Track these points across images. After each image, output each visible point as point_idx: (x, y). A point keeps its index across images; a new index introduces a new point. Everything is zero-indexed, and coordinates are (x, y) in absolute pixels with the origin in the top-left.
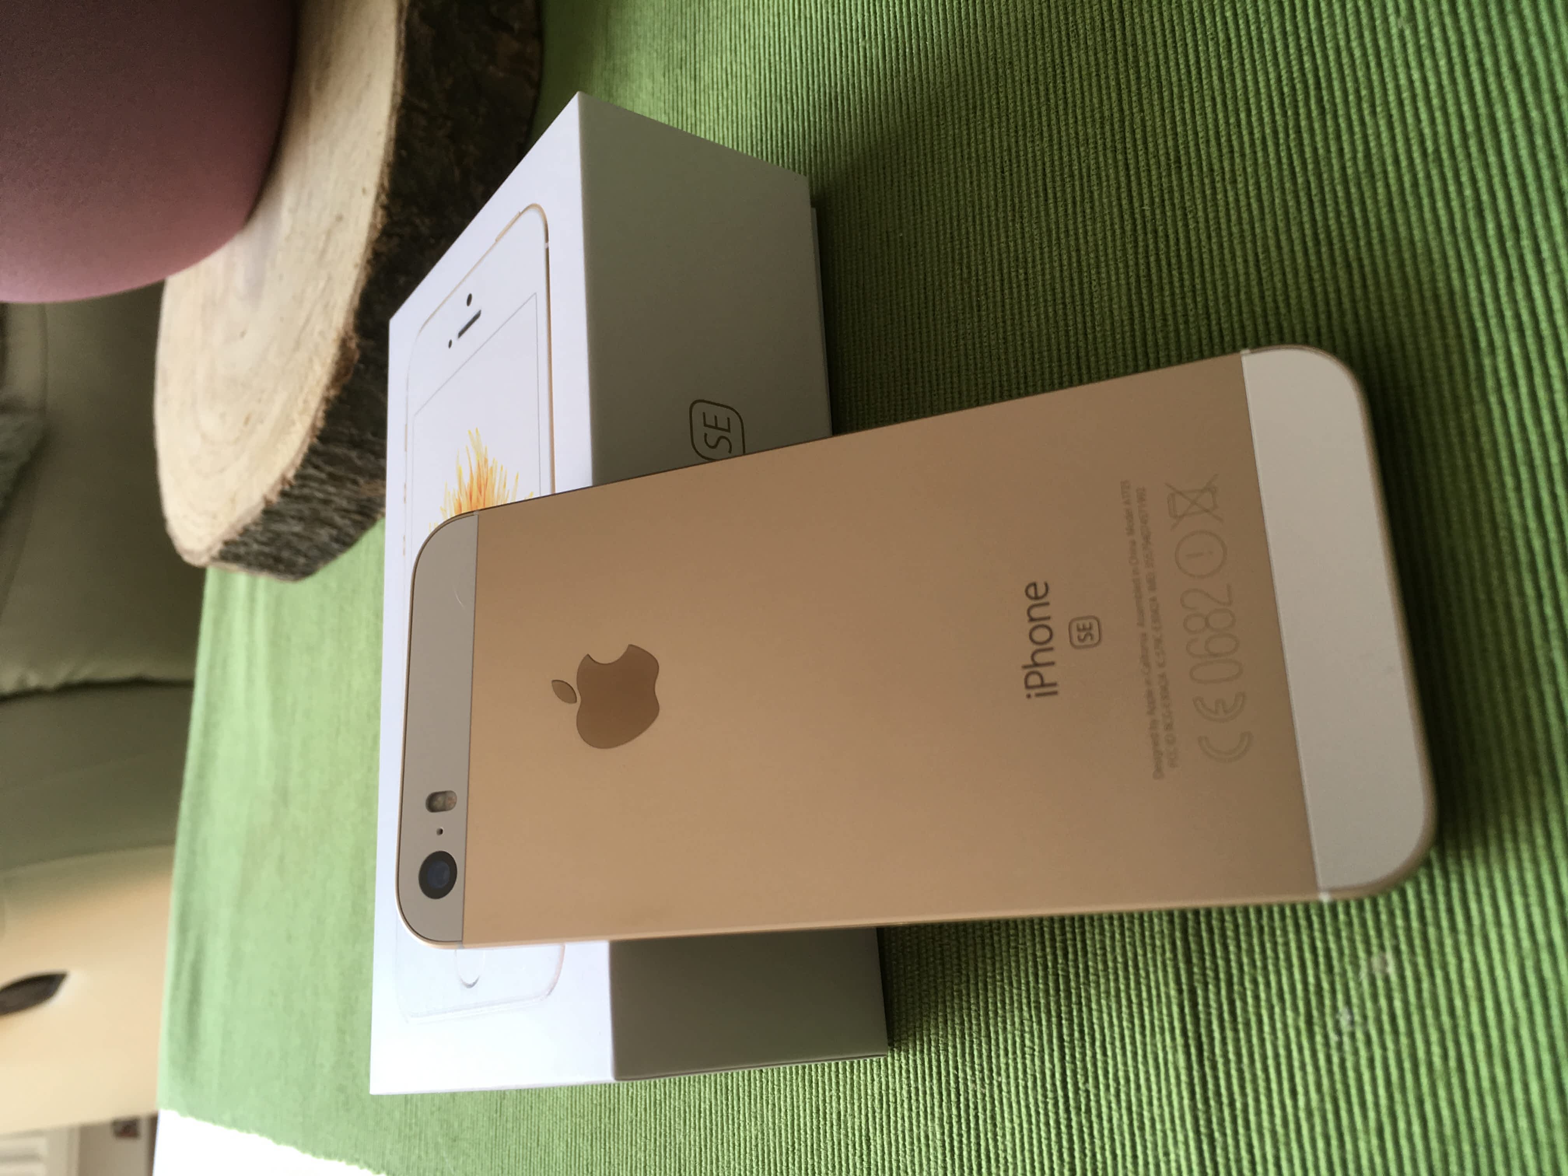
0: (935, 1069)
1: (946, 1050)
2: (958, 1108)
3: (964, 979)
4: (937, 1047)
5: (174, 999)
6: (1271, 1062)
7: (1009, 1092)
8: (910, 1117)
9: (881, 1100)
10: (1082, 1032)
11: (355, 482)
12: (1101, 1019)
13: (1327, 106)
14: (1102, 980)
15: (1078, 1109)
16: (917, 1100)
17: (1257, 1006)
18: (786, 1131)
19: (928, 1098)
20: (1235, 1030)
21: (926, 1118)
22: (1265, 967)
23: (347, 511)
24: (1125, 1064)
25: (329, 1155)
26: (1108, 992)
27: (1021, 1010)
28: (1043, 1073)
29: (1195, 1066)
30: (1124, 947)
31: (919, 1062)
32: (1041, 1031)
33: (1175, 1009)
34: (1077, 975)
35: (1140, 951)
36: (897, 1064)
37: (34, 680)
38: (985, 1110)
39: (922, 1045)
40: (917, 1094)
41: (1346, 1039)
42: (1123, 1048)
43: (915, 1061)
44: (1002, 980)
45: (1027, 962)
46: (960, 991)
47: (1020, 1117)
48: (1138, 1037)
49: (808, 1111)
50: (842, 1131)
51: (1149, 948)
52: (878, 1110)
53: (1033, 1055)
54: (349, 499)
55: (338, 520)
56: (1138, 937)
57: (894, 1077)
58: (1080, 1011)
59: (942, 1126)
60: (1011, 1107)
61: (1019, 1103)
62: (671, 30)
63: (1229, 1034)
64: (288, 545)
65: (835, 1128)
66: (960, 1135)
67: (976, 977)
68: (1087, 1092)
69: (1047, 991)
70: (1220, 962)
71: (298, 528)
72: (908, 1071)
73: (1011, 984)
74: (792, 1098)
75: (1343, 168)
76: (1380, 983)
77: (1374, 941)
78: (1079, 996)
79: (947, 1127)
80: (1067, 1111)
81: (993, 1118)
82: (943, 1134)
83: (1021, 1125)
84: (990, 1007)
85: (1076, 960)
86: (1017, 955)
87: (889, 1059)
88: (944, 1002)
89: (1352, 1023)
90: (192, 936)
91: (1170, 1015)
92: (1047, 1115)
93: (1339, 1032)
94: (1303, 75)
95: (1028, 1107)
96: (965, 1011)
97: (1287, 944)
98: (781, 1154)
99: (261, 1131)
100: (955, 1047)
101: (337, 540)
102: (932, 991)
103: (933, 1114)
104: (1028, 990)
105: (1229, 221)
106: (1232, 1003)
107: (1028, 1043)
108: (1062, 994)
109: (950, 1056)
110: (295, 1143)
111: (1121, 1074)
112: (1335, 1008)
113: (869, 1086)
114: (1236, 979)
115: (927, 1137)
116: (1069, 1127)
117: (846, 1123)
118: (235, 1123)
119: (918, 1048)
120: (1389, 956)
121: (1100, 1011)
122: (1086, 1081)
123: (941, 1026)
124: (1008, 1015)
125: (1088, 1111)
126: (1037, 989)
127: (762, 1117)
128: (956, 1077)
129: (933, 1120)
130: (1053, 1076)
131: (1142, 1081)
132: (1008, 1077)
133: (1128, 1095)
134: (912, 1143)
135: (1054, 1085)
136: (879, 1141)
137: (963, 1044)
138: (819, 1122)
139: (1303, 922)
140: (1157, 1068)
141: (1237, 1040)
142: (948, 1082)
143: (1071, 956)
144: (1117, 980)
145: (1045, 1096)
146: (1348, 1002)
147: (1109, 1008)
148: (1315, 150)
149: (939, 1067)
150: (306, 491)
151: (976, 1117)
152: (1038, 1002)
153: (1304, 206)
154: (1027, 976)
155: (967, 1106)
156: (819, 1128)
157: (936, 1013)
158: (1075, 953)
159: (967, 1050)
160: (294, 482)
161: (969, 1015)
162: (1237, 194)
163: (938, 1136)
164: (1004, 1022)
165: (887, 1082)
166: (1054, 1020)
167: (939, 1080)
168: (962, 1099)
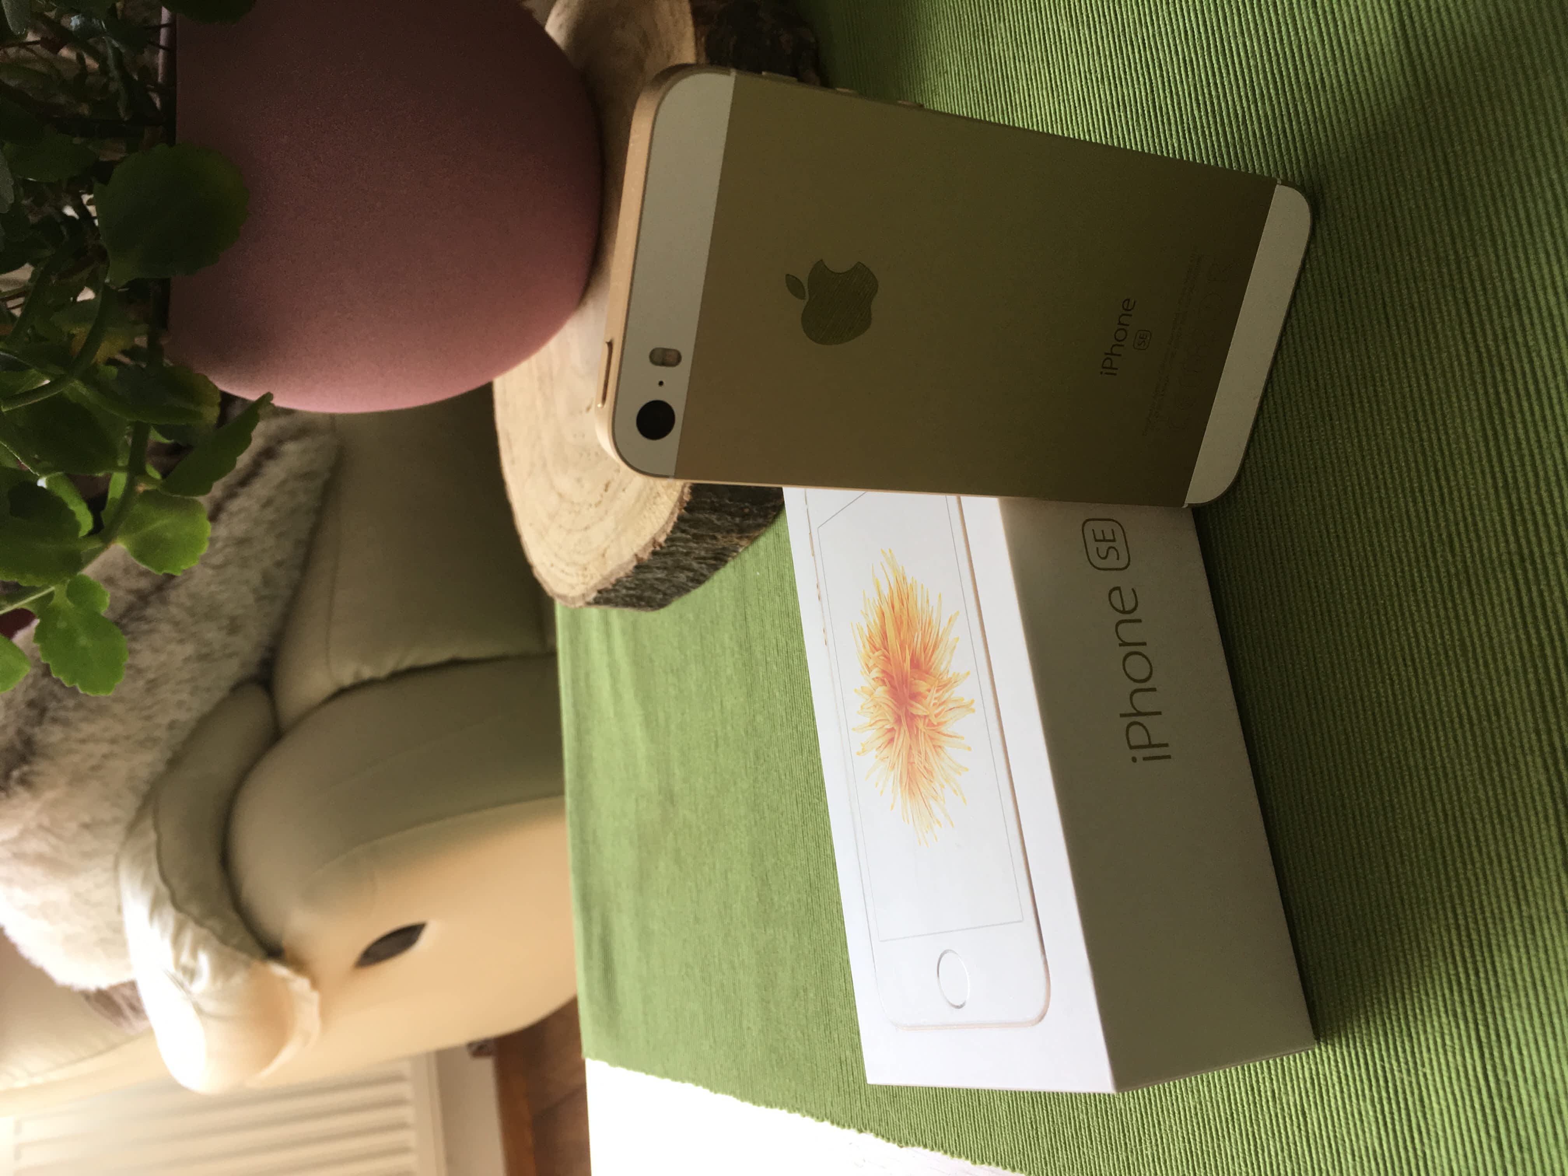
0: (1362, 1061)
1: (1371, 1045)
2: (1388, 1092)
3: (1382, 989)
4: (1362, 1042)
7: (1434, 1081)
8: (1342, 1098)
9: (1312, 1083)
10: (1498, 1036)
11: (715, 538)
12: (1514, 1025)
14: (1513, 995)
15: (1501, 1097)
16: (1348, 1084)
18: (1223, 1103)
19: (1358, 1083)
21: (1358, 1099)
23: (704, 558)
25: (769, 1104)
26: (1519, 1005)
27: (1439, 1017)
28: (1465, 1067)
30: (1531, 970)
31: (1345, 1053)
32: (1460, 1034)
34: (1490, 990)
35: (1546, 974)
36: (1324, 1055)
38: (1413, 1093)
39: (1347, 1040)
40: (1347, 1080)
43: (1342, 1053)
44: (1418, 992)
46: (1379, 999)
47: (1447, 1101)
48: (1551, 1042)
49: (1243, 1089)
50: (1278, 1106)
52: (1310, 1091)
53: (1454, 1053)
54: (707, 550)
55: (695, 565)
56: (1543, 962)
57: (1323, 1065)
58: (1495, 1019)
59: (1374, 1106)
60: (1437, 1093)
61: (1444, 1090)
65: (1271, 1104)
66: (1392, 1113)
67: (1393, 987)
68: (1508, 1083)
69: (1462, 1002)
71: (660, 575)
72: (1336, 1061)
73: (1427, 994)
74: (1226, 1077)
78: (1493, 1008)
79: (1378, 1107)
80: (1490, 1097)
81: (1422, 1100)
82: (1375, 1112)
83: (1448, 1106)
84: (1410, 1012)
85: (1486, 978)
87: (1317, 1051)
88: (1365, 1007)
95: (1453, 1093)
96: (1386, 1015)
98: (1221, 1122)
99: (696, 1081)
100: (1379, 1043)
102: (1352, 997)
103: (1364, 1095)
104: (1444, 1001)
107: (1448, 1043)
108: (1477, 1005)
109: (1376, 1050)
110: (733, 1093)
111: (1537, 1070)
113: (1300, 1072)
115: (1360, 1114)
116: (1493, 1109)
117: (1281, 1100)
118: (665, 1074)
119: (1344, 1042)
121: (1514, 1020)
122: (1506, 1074)
123: (1363, 1026)
124: (1427, 1020)
125: (1510, 1097)
126: (1452, 1000)
127: (1198, 1091)
128: (1383, 1067)
129: (1365, 1100)
130: (1475, 1069)
132: (1432, 1068)
134: (1347, 1118)
135: (1476, 1077)
136: (1314, 1115)
137: (1386, 1041)
138: (1254, 1098)
142: (1376, 1071)
143: (1482, 975)
144: (1527, 995)
145: (1469, 1086)
147: (1522, 1018)
149: (1365, 1059)
151: (1406, 1100)
156: (1255, 1103)
158: (1486, 972)
163: (1371, 1113)
164: (1424, 1025)
165: (1317, 1069)
166: (1472, 1026)
167: (1367, 1069)
168: (1390, 1085)
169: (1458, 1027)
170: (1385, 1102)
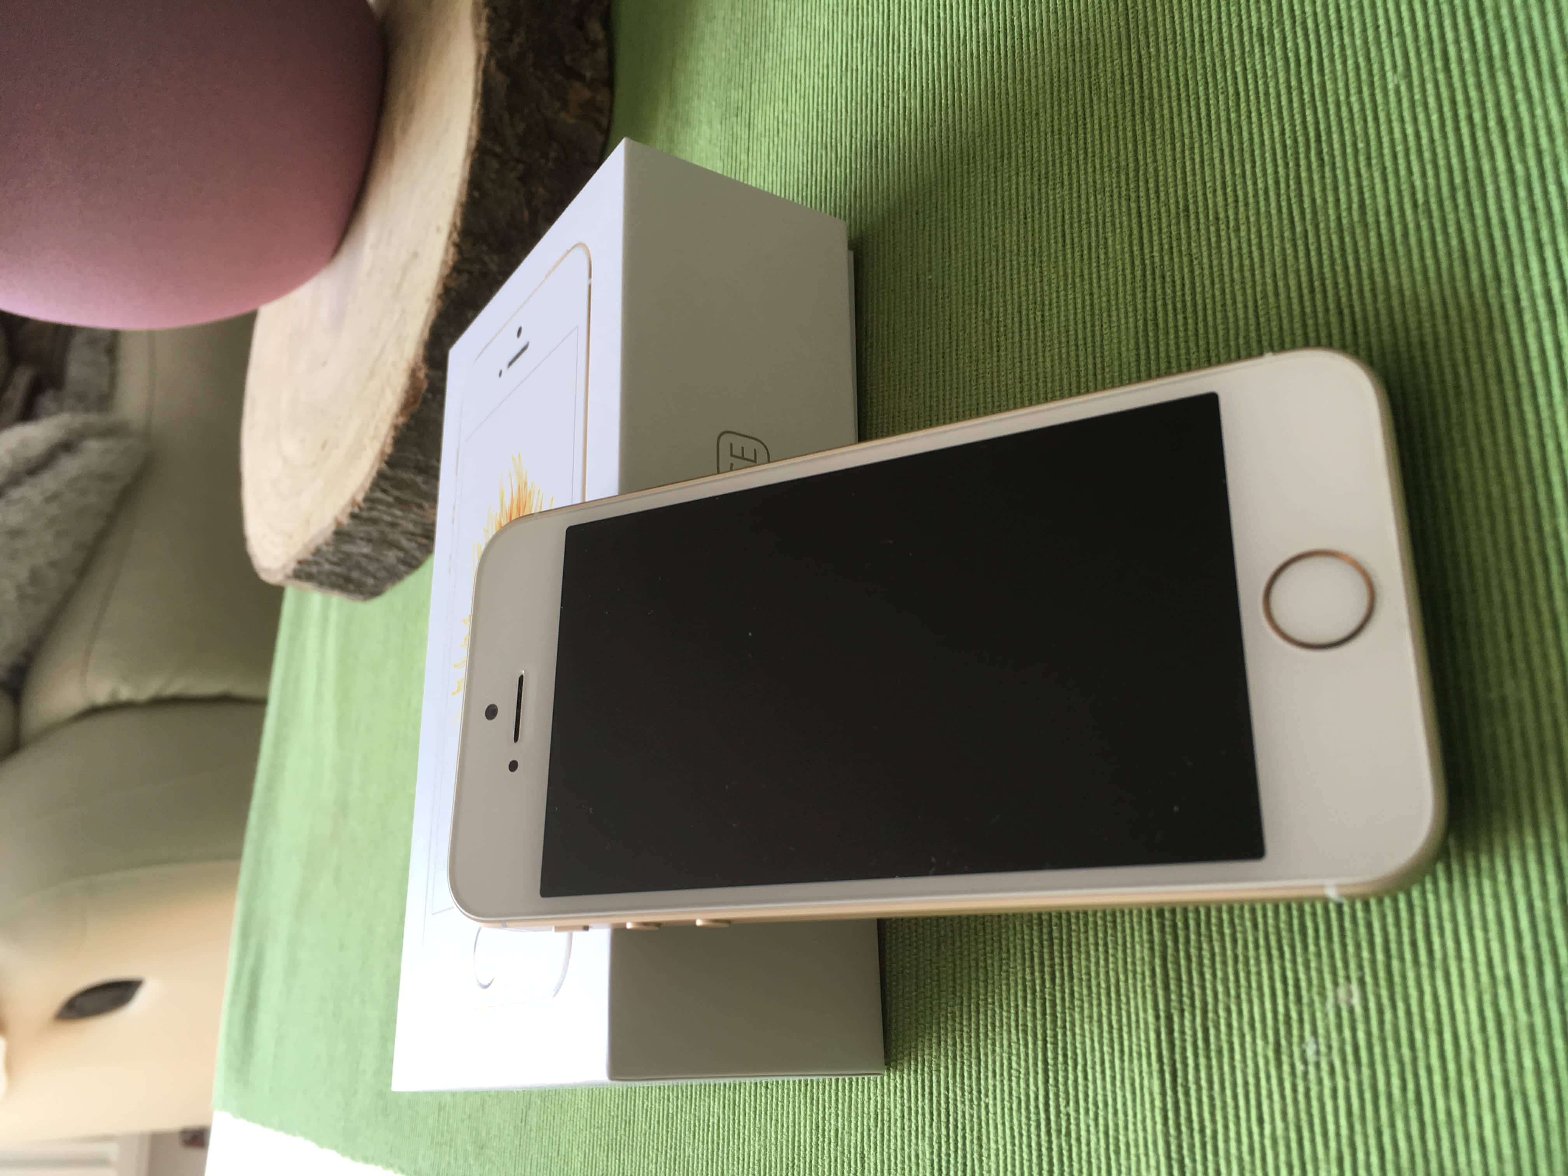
0: (927, 1088)
1: (939, 1071)
2: (948, 1128)
3: (958, 1001)
4: (930, 1067)
5: (233, 1003)
6: (1240, 1090)
7: (995, 1114)
8: (902, 1136)
9: (876, 1118)
10: (1065, 1056)
11: (420, 506)
12: (1083, 1043)
13: (1326, 158)
14: (1086, 1005)
15: (1059, 1131)
16: (910, 1119)
17: (1230, 1034)
18: (787, 1146)
19: (920, 1117)
20: (1208, 1058)
21: (917, 1138)
22: (1238, 996)
23: (413, 534)
24: (1104, 1088)
25: (366, 1160)
26: (1091, 1017)
27: (1009, 1032)
28: (1027, 1096)
29: (1169, 1092)
30: (1107, 973)
31: (913, 1082)
32: (1027, 1055)
33: (1152, 1036)
34: (1063, 999)
35: (1122, 977)
36: (892, 1084)
37: (125, 693)
38: (972, 1131)
39: (916, 1065)
40: (910, 1114)
41: (1312, 1069)
42: (1103, 1072)
43: (909, 1081)
44: (993, 1003)
45: (1016, 985)
46: (953, 1013)
47: (1004, 1138)
48: (1117, 1062)
49: (808, 1128)
50: (839, 1148)
51: (1130, 975)
52: (873, 1129)
53: (1018, 1078)
54: (415, 523)
55: (404, 542)
56: (1120, 963)
57: (889, 1096)
58: (1064, 1035)
59: (932, 1146)
60: (996, 1128)
61: (1004, 1124)
62: (730, 81)
63: (1202, 1061)
64: (358, 566)
65: (832, 1145)
66: (948, 1155)
67: (970, 999)
68: (1068, 1115)
69: (1034, 1015)
70: (1197, 990)
71: (366, 549)
72: (902, 1091)
73: (1001, 1007)
74: (794, 1114)
75: (1339, 218)
76: (1345, 1014)
77: (1341, 972)
79: (936, 1146)
80: (1049, 1133)
82: (932, 1153)
83: (1005, 1146)
84: (981, 1029)
85: (1062, 985)
86: (1008, 978)
87: (885, 1078)
88: (939, 1024)
89: (1318, 1052)
90: (253, 943)
91: (1147, 1041)
92: (1029, 1137)
93: (1305, 1062)
94: (1305, 128)
95: (1012, 1129)
96: (958, 1033)
97: (1259, 973)
98: (781, 1170)
99: (306, 1135)
100: (947, 1068)
101: (404, 562)
102: (928, 1012)
103: (923, 1133)
104: (1017, 1013)
105: (1231, 268)
106: (1206, 1030)
107: (1014, 1065)
108: (1048, 1018)
109: (942, 1077)
110: (335, 1147)
111: (1100, 1098)
112: (1302, 1038)
113: (866, 1105)
114: (1210, 1007)
115: (917, 1156)
116: (1050, 1149)
118: (282, 1127)
119: (913, 1068)
120: (1355, 987)
121: (1083, 1036)
122: (1068, 1104)
123: (934, 1046)
124: (997, 1038)
125: (1068, 1134)
126: (1025, 1012)
127: (766, 1132)
128: (947, 1098)
129: (923, 1139)
130: (1037, 1098)
131: (1119, 1106)
132: (995, 1098)
133: (1106, 1119)
134: (903, 1162)
135: (1037, 1107)
136: (872, 1159)
137: (954, 1065)
138: (818, 1138)
139: (1275, 953)
140: (1134, 1093)
141: (1209, 1067)
142: (939, 1102)
143: (1058, 981)
144: (1099, 1006)
145: (1028, 1118)
146: (1315, 1033)
147: (1092, 1032)
148: (1313, 201)
149: (931, 1087)
150: (374, 514)
151: (964, 1137)
152: (1025, 1025)
153: (1301, 254)
154: (1016, 1000)
155: (956, 1127)
156: (817, 1145)
157: (931, 1034)
158: (1062, 978)
159: (958, 1071)
160: (362, 505)
161: (961, 1036)
162: (1239, 242)
163: (928, 1155)
164: (994, 1044)
165: (883, 1101)
166: (1040, 1043)
167: (931, 1100)
168: (951, 1119)
169: (1026, 1046)
170: (943, 1139)
